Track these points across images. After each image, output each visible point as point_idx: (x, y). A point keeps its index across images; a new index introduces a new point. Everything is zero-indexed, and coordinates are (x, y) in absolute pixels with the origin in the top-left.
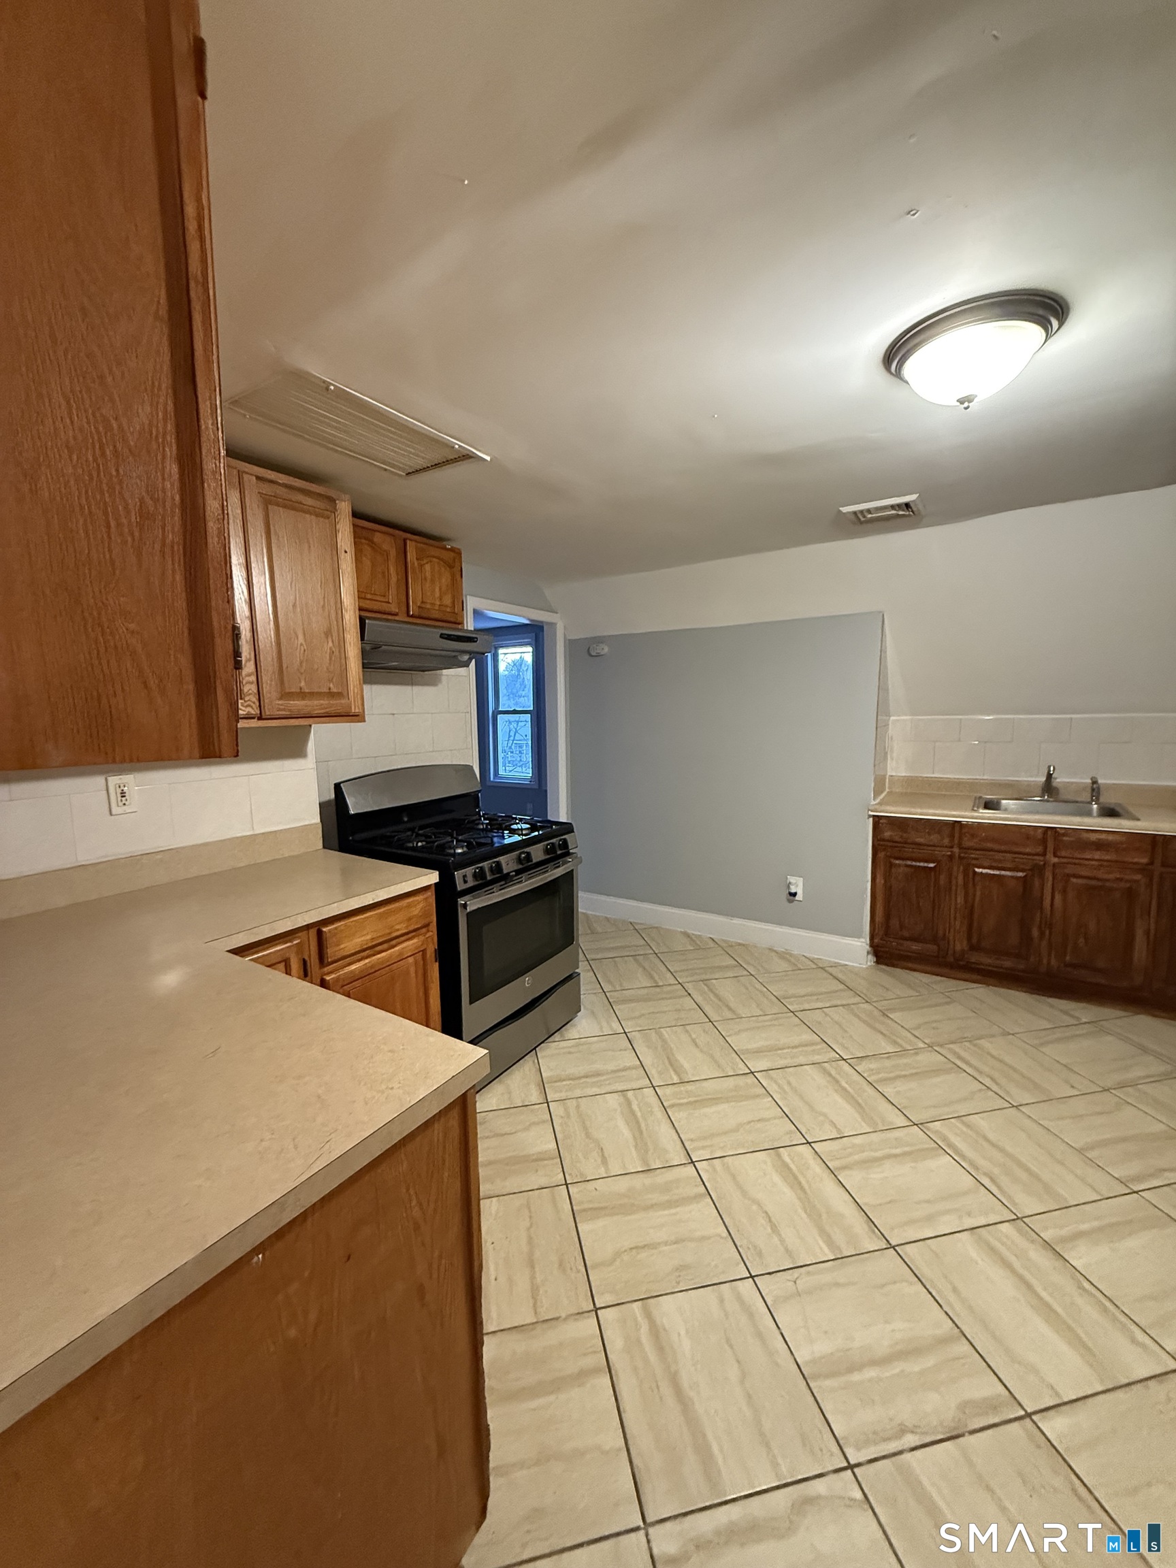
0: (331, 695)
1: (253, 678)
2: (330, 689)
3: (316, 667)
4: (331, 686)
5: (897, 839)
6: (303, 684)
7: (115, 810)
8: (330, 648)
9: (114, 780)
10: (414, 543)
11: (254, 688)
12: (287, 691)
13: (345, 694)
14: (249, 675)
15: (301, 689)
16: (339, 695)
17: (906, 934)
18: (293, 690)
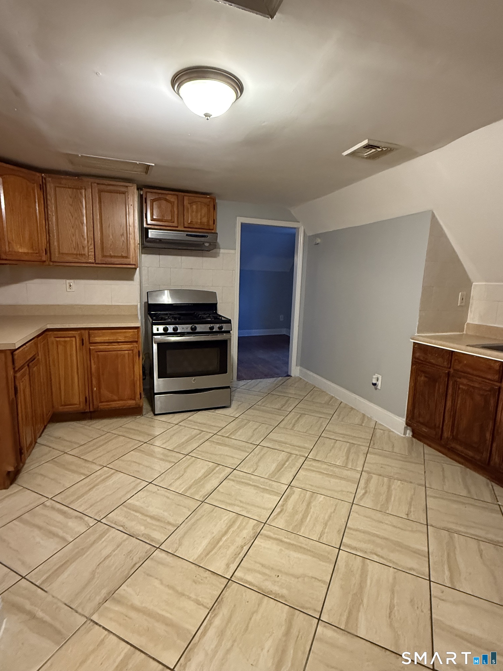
0: (123, 257)
1: (93, 250)
2: (122, 255)
3: (117, 247)
4: (123, 253)
5: (422, 358)
6: (111, 253)
7: (68, 290)
8: (123, 241)
9: (68, 281)
10: (187, 197)
11: (93, 253)
12: (105, 254)
13: (129, 257)
14: (91, 249)
15: (110, 254)
16: (126, 257)
17: (421, 420)
18: (107, 255)
